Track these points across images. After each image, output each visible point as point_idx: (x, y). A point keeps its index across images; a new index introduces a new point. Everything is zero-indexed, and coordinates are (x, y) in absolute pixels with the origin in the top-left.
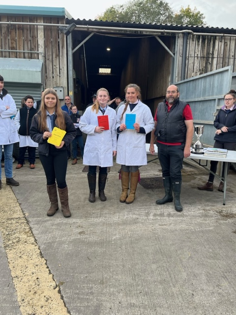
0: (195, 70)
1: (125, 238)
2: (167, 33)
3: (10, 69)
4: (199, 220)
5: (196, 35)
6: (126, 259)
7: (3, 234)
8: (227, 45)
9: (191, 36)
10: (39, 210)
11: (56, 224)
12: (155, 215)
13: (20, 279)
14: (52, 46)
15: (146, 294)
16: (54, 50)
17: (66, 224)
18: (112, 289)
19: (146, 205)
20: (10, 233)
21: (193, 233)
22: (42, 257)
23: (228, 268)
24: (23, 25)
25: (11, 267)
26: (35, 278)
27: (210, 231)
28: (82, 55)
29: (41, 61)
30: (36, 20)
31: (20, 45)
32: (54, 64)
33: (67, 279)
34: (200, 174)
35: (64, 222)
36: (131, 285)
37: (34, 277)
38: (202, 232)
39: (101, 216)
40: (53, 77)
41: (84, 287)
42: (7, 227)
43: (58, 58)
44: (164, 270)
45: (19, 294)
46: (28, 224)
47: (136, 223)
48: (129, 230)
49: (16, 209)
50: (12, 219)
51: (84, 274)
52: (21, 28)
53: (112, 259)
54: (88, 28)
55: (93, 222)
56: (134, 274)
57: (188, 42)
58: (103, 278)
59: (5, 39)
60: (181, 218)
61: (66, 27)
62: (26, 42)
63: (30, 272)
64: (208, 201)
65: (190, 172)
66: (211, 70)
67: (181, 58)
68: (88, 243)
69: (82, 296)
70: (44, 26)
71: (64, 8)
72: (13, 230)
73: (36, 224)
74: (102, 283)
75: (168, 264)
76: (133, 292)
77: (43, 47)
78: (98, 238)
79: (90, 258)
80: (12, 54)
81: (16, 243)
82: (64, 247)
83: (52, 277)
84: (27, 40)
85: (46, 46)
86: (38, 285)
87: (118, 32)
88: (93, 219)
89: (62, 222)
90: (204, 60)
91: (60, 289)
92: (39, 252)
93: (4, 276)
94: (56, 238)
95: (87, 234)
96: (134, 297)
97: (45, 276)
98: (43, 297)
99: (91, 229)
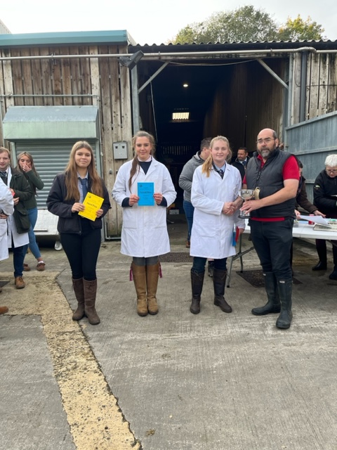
0: (321, 105)
1: (233, 366)
2: (276, 53)
3: (55, 120)
5: (321, 53)
6: (238, 401)
7: (52, 356)
9: (313, 55)
11: (126, 342)
13: (80, 428)
14: (110, 85)
16: (113, 91)
17: (141, 341)
20: (63, 354)
22: (111, 394)
24: (70, 58)
25: (66, 408)
28: (149, 96)
29: (95, 107)
30: (87, 50)
31: (66, 87)
32: (113, 110)
35: (138, 338)
37: (101, 426)
39: (191, 330)
40: (112, 129)
41: (177, 444)
42: (58, 345)
43: (118, 101)
44: (302, 420)
47: (246, 341)
48: (238, 352)
49: (69, 318)
50: (64, 333)
51: (176, 423)
52: (68, 63)
53: (216, 400)
54: (160, 56)
55: (180, 339)
56: (255, 427)
57: (309, 65)
58: (206, 431)
59: (47, 80)
60: (318, 334)
61: (129, 57)
62: (75, 82)
63: (95, 417)
67: (298, 89)
68: (177, 373)
70: (99, 57)
71: (125, 31)
72: (66, 350)
73: (99, 341)
74: (205, 439)
75: (307, 410)
77: (99, 88)
78: (191, 365)
79: (182, 396)
80: (57, 100)
81: (71, 371)
82: (142, 378)
83: (127, 426)
84: (76, 79)
85: (102, 86)
86: (108, 439)
87: (202, 58)
88: (180, 334)
89: (135, 338)
90: (334, 90)
91: (141, 446)
92: (105, 386)
93: (57, 423)
94: (129, 364)
95: (174, 358)
97: (118, 425)
99: (179, 350)
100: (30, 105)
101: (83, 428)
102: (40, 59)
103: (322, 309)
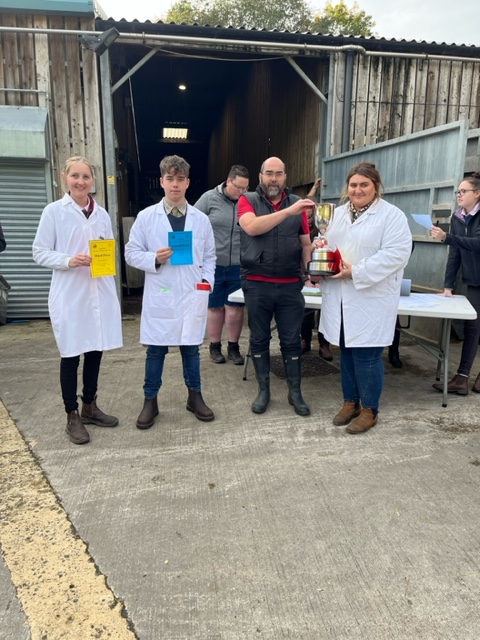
0: (369, 130)
1: (252, 487)
2: (311, 50)
4: (399, 441)
5: (372, 56)
6: (259, 533)
8: (433, 78)
9: (361, 57)
10: (58, 434)
11: (99, 463)
12: (307, 434)
13: (32, 590)
14: (67, 77)
15: (312, 607)
16: (72, 87)
17: (121, 461)
18: (237, 602)
19: (286, 414)
21: (390, 468)
22: (77, 537)
23: (473, 540)
25: (9, 563)
26: (66, 586)
27: (424, 463)
28: (127, 99)
29: (42, 110)
30: (30, 21)
32: (73, 116)
35: (117, 456)
36: (278, 590)
37: (64, 584)
38: (409, 465)
39: (194, 441)
40: (71, 146)
41: (176, 599)
43: (80, 103)
44: (342, 552)
45: (33, 624)
46: (39, 464)
47: (269, 452)
48: (259, 468)
49: (9, 432)
50: (1, 454)
51: (174, 570)
53: (229, 534)
54: (144, 39)
55: (178, 455)
56: (282, 565)
57: (355, 71)
58: (216, 577)
60: (362, 438)
61: (97, 36)
62: (10, 70)
63: (55, 572)
64: (410, 399)
66: (401, 132)
67: (340, 105)
68: (174, 503)
69: (174, 621)
70: (49, 33)
72: (6, 480)
73: (56, 464)
74: (215, 588)
76: (284, 605)
77: (48, 80)
78: (194, 489)
79: (182, 532)
81: (15, 510)
82: (123, 513)
83: (103, 581)
84: (12, 64)
85: (53, 78)
86: (75, 601)
87: (208, 47)
88: (178, 447)
89: (113, 457)
90: (387, 109)
91: (124, 607)
92: (68, 527)
94: (104, 494)
95: (170, 482)
96: (288, 616)
97: (89, 580)
98: (89, 628)
99: (178, 469)
101: (36, 590)
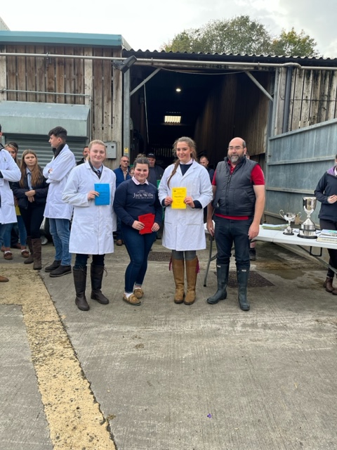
0: (303, 118)
1: (201, 357)
2: (263, 67)
3: (46, 117)
4: (310, 336)
5: (305, 69)
6: (203, 388)
7: (31, 343)
9: (298, 70)
11: (103, 333)
12: (244, 325)
13: (53, 408)
14: (103, 87)
15: (232, 439)
16: (105, 92)
17: (117, 333)
18: (182, 430)
19: (231, 311)
20: (41, 342)
21: (300, 354)
22: (85, 378)
24: (65, 58)
25: (41, 390)
26: (74, 407)
27: (327, 352)
28: (142, 99)
29: (87, 107)
30: (82, 51)
31: (60, 86)
32: (105, 110)
33: (119, 411)
34: (310, 268)
35: (115, 329)
36: (211, 426)
38: (315, 353)
39: (166, 324)
40: (103, 128)
41: (142, 424)
42: (37, 333)
43: (110, 102)
44: (258, 406)
45: (52, 429)
46: (66, 331)
47: (216, 336)
48: (207, 346)
49: (49, 309)
50: (43, 322)
51: (143, 405)
52: (62, 63)
53: (182, 386)
54: (152, 62)
55: (154, 332)
57: (293, 80)
58: (170, 413)
59: (41, 77)
60: (283, 332)
61: (123, 61)
62: (68, 82)
63: (69, 398)
64: (323, 308)
65: (295, 264)
66: (326, 119)
67: (282, 102)
68: (148, 361)
69: (140, 437)
70: (93, 59)
71: (120, 35)
72: (45, 338)
73: (76, 331)
74: (168, 420)
75: (264, 398)
76: (214, 436)
77: (91, 88)
78: (162, 355)
79: (151, 382)
80: (49, 98)
81: (48, 357)
82: (115, 365)
83: (97, 407)
84: (70, 78)
85: (95, 87)
86: (79, 418)
88: (154, 327)
89: (112, 330)
90: (316, 105)
91: (109, 425)
92: (80, 371)
93: (31, 403)
94: (104, 353)
95: (147, 349)
96: (215, 443)
97: (89, 406)
98: (86, 435)
99: (153, 341)
100: (23, 100)
101: (56, 408)
102: (35, 57)
103: (290, 310)
